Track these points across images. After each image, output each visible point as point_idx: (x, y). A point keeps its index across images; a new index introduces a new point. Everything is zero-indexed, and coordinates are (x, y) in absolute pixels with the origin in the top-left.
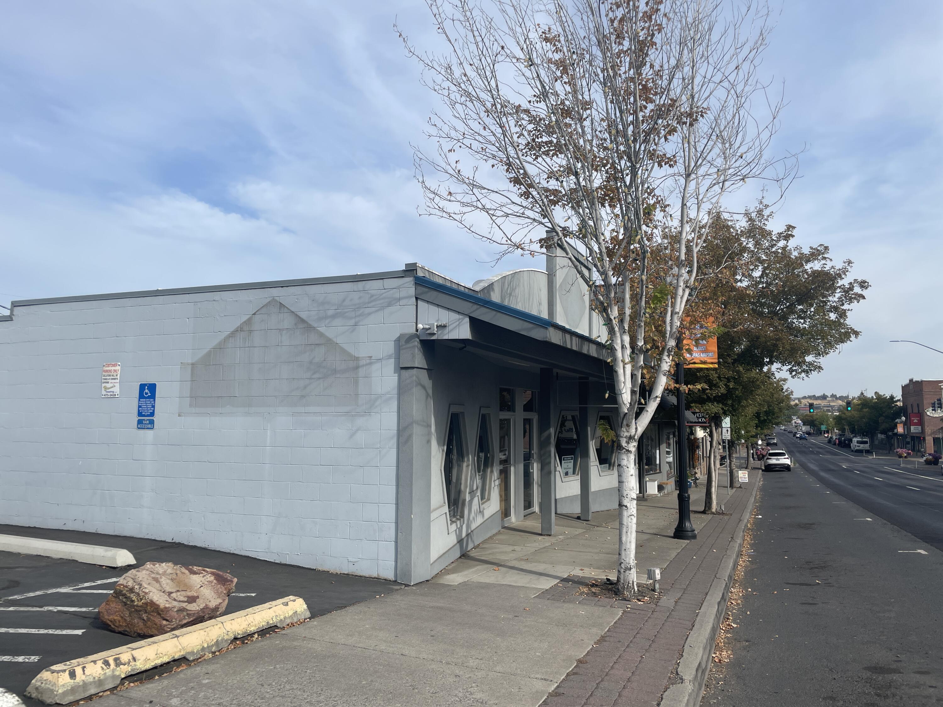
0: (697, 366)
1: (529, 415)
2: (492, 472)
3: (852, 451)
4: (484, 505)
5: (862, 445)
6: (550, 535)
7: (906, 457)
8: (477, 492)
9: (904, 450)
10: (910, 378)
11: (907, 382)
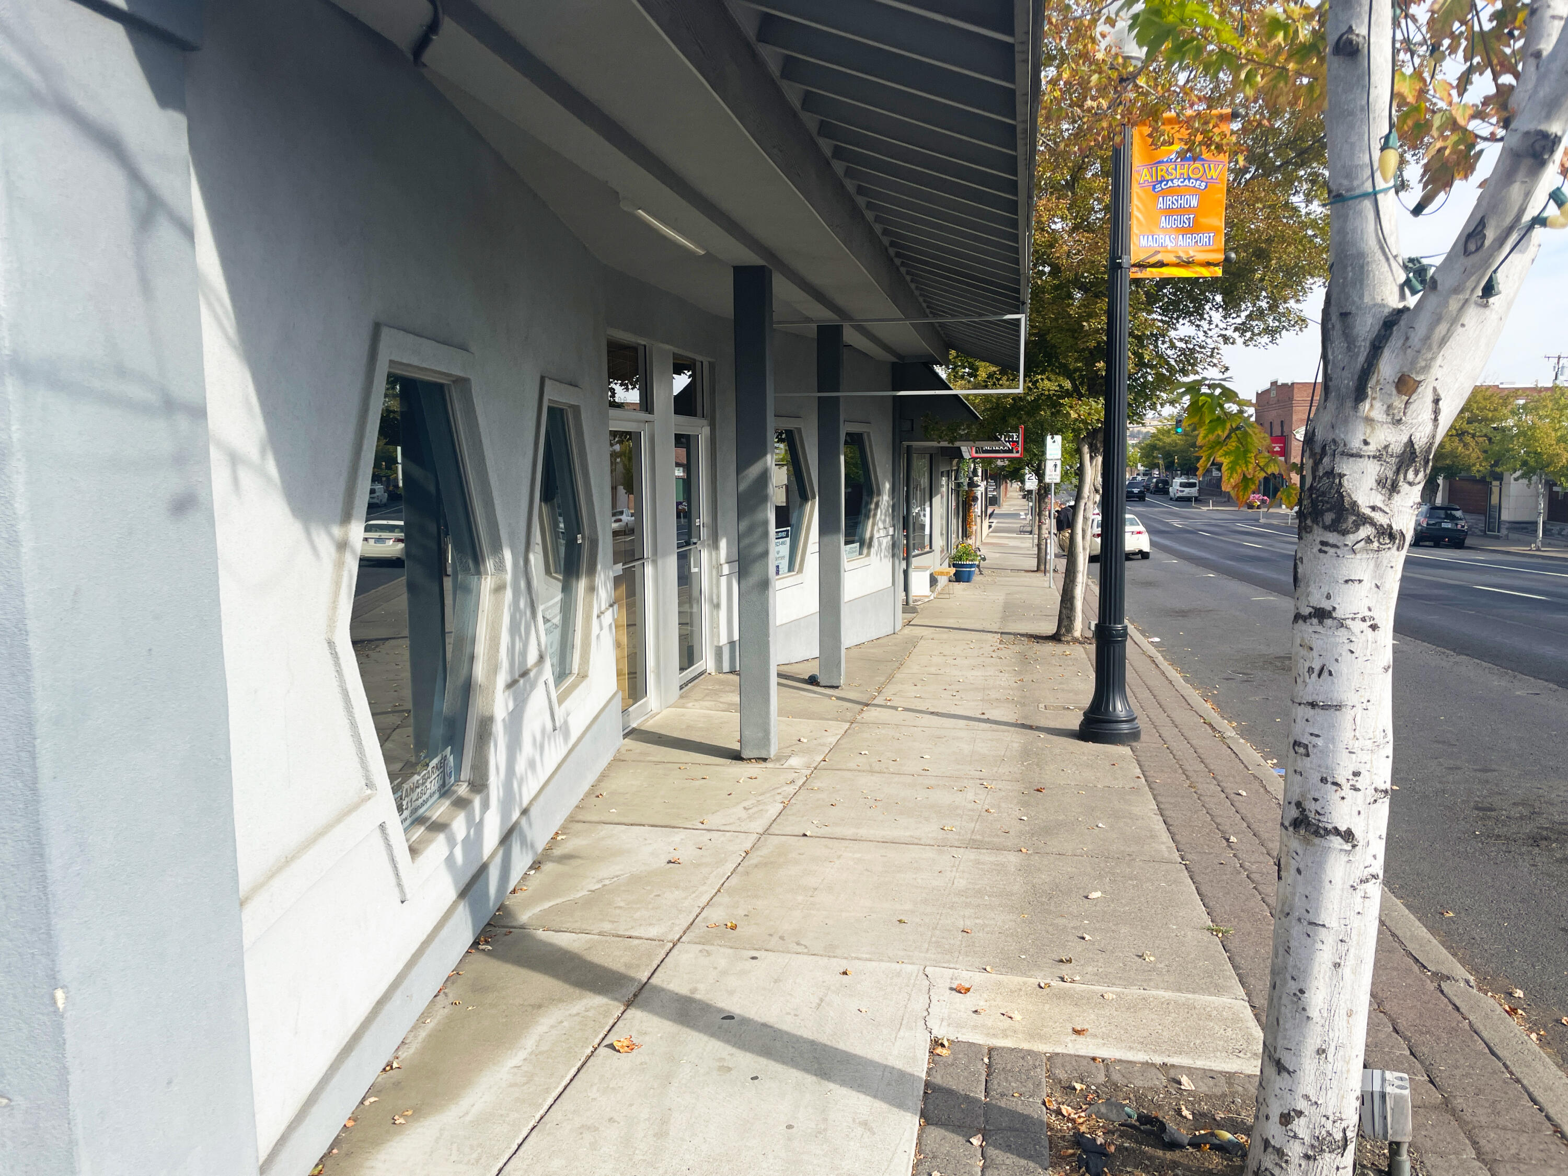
0: (1167, 272)
1: (687, 425)
2: (592, 589)
3: (1171, 499)
4: (567, 704)
5: (1187, 490)
6: (765, 760)
7: (1259, 507)
8: (539, 673)
9: (1257, 496)
10: (1273, 380)
11: (1267, 386)
